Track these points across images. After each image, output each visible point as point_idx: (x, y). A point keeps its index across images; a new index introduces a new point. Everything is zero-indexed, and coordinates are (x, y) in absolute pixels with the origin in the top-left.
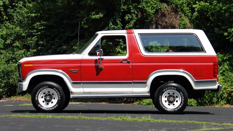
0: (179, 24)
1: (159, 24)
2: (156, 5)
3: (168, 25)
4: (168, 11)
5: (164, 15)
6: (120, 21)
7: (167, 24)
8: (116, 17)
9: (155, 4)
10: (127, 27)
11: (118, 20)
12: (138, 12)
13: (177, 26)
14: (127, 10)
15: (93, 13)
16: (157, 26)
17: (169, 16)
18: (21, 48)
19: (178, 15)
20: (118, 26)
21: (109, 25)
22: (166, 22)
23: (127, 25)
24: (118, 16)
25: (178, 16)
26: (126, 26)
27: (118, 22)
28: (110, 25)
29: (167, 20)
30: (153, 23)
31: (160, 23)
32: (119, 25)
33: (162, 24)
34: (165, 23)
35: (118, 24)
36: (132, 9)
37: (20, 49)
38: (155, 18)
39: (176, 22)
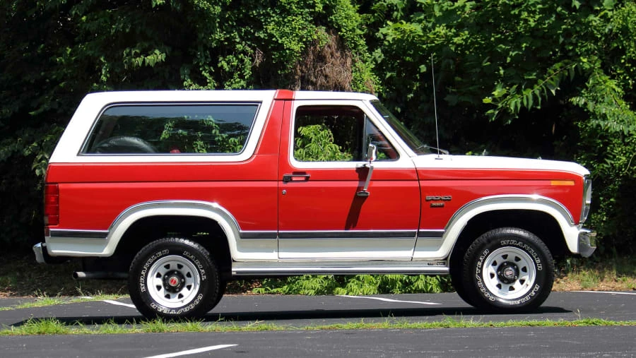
0: (353, 81)
2: (306, 31)
3: (331, 83)
4: (329, 46)
5: (321, 58)
6: (211, 73)
7: (328, 82)
8: (198, 63)
9: (303, 28)
11: (205, 70)
12: (254, 49)
13: (347, 85)
14: (226, 43)
15: (133, 52)
16: (305, 86)
17: (333, 60)
20: (207, 85)
22: (326, 76)
24: (203, 60)
25: (349, 61)
26: (226, 86)
27: (206, 75)
29: (329, 69)
30: (296, 77)
32: (210, 83)
33: (316, 81)
35: (208, 80)
36: (238, 40)
38: (301, 65)
39: (346, 77)
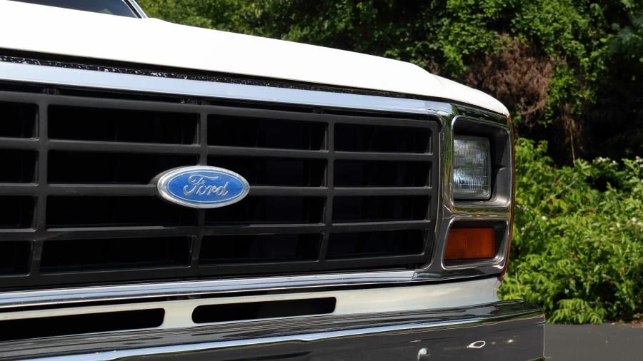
0: (549, 87)
2: (475, 37)
4: (511, 52)
5: (500, 64)
7: (510, 90)
9: (473, 34)
17: (517, 65)
19: (546, 63)
22: (508, 84)
25: (549, 66)
29: (510, 76)
38: (474, 74)
39: (541, 82)
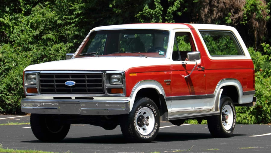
0: (245, 4)
1: (214, 5)
3: (227, 6)
6: (159, 2)
10: (170, 10)
11: (156, 1)
13: (243, 7)
16: (212, 8)
18: (56, 41)
20: (155, 9)
21: (143, 8)
23: (170, 8)
26: (168, 9)
27: (156, 3)
28: (145, 9)
30: (204, 4)
31: (216, 4)
33: (218, 6)
34: (223, 4)
35: (156, 7)
37: (56, 43)
39: (242, 1)
